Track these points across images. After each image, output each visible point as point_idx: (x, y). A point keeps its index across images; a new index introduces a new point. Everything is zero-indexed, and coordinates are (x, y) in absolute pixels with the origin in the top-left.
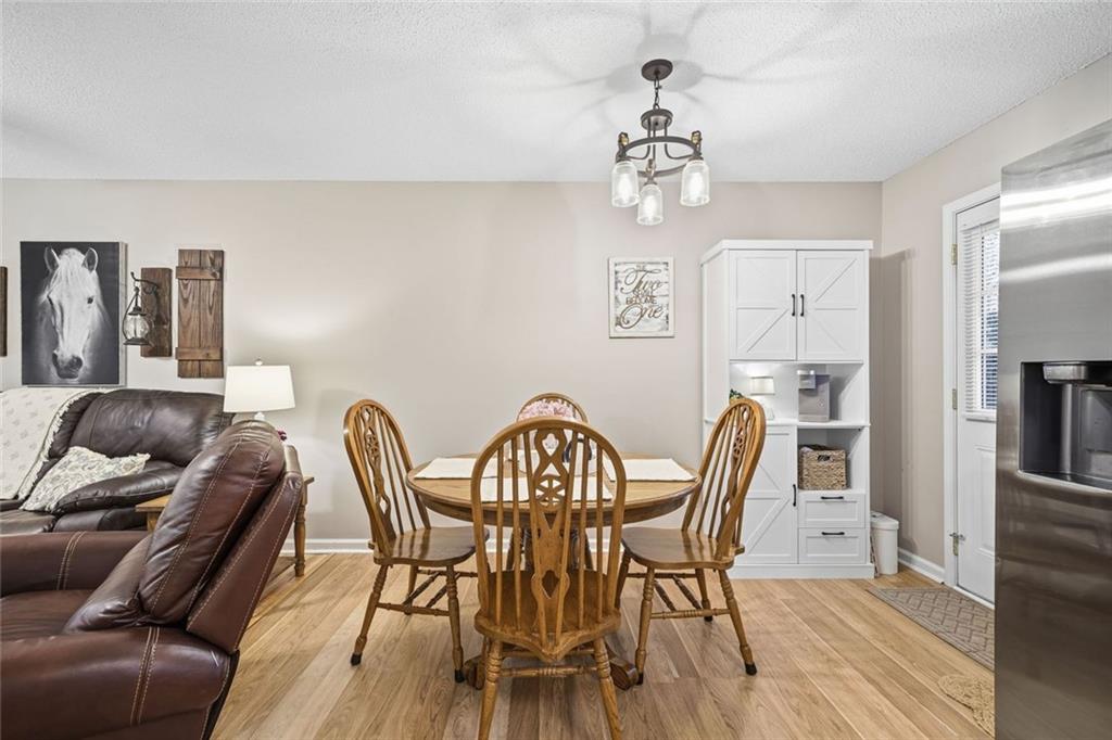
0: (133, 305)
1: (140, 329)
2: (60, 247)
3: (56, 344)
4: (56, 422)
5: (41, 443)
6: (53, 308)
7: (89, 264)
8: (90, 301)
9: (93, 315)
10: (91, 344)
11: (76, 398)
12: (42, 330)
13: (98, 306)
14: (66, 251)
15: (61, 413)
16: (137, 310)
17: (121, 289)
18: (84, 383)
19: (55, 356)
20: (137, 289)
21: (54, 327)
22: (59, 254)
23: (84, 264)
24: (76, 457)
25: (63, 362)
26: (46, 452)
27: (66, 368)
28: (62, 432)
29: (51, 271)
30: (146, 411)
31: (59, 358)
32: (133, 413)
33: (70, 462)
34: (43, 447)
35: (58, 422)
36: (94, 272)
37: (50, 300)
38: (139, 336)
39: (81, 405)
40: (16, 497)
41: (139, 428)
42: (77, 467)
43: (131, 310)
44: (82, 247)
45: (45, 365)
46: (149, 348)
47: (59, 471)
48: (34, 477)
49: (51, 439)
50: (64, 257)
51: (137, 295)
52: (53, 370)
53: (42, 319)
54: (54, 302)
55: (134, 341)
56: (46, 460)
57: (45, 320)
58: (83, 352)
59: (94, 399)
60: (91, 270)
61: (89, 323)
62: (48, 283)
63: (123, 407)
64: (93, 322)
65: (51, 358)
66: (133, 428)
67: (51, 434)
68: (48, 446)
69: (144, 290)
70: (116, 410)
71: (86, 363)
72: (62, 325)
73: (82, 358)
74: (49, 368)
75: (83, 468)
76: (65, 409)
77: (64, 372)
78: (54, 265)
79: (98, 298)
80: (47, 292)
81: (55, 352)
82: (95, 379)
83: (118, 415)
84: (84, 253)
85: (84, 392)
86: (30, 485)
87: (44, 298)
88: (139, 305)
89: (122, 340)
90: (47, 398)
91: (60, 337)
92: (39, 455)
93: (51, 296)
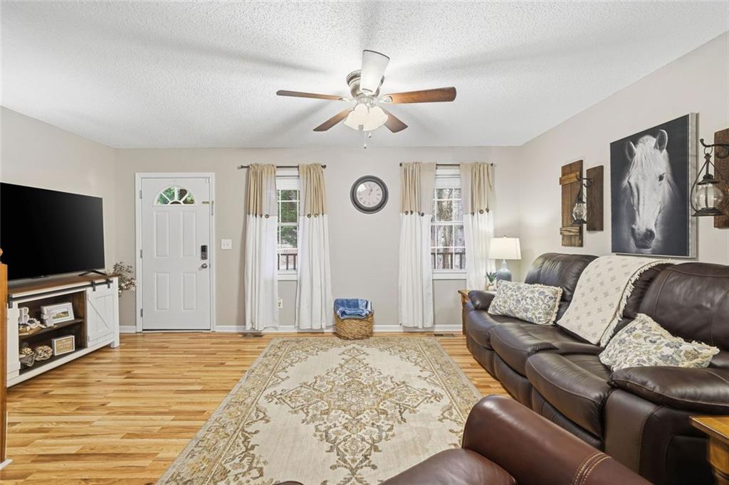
0: (703, 173)
1: (712, 198)
2: (635, 138)
3: (633, 220)
4: (628, 288)
5: (617, 304)
6: (632, 191)
7: (660, 146)
8: (661, 178)
9: (664, 192)
10: (662, 217)
11: (646, 268)
12: (624, 210)
13: (669, 182)
14: (641, 140)
15: (633, 280)
16: (708, 178)
17: (691, 160)
18: (656, 253)
19: (633, 230)
20: (708, 156)
21: (633, 206)
22: (635, 143)
23: (655, 147)
24: (640, 325)
25: (639, 235)
26: (621, 312)
27: (642, 240)
28: (633, 297)
29: (630, 159)
30: (717, 290)
31: (637, 231)
32: (701, 290)
33: (635, 329)
34: (619, 308)
35: (630, 287)
36: (665, 151)
37: (630, 184)
38: (711, 206)
39: (650, 275)
40: (599, 344)
41: (707, 309)
42: (640, 336)
43: (701, 179)
44: (652, 132)
45: (626, 237)
46: (723, 218)
47: (626, 335)
48: (610, 331)
49: (624, 302)
50: (640, 145)
51: (708, 162)
52: (632, 241)
53: (623, 201)
54: (633, 185)
55: (706, 212)
56: (621, 320)
57: (626, 201)
58: (655, 225)
59: (663, 269)
60: (661, 150)
61: (660, 199)
62: (628, 171)
63: (689, 283)
64: (664, 198)
65: (630, 231)
66: (700, 307)
67: (625, 297)
68: (622, 307)
69: (717, 155)
70: (682, 285)
71: (658, 236)
72: (638, 204)
73: (655, 232)
74: (629, 241)
75: (645, 338)
76: (637, 276)
77: (640, 243)
78: (632, 154)
79: (668, 176)
80: (627, 179)
81: (634, 226)
82: (666, 250)
83: (684, 290)
84: (655, 136)
85: (654, 262)
86: (608, 337)
87: (625, 183)
88: (712, 172)
89: (691, 212)
90: (623, 266)
91: (637, 213)
92: (615, 314)
93: (630, 181)
